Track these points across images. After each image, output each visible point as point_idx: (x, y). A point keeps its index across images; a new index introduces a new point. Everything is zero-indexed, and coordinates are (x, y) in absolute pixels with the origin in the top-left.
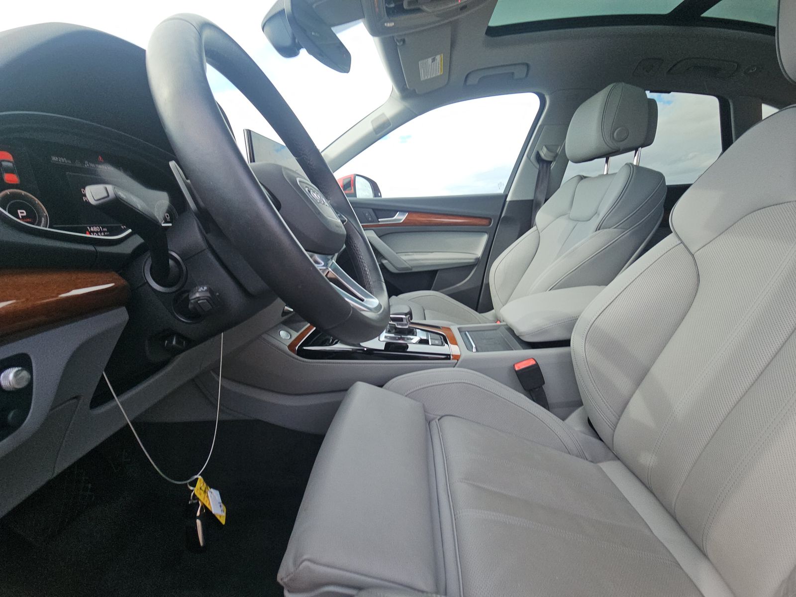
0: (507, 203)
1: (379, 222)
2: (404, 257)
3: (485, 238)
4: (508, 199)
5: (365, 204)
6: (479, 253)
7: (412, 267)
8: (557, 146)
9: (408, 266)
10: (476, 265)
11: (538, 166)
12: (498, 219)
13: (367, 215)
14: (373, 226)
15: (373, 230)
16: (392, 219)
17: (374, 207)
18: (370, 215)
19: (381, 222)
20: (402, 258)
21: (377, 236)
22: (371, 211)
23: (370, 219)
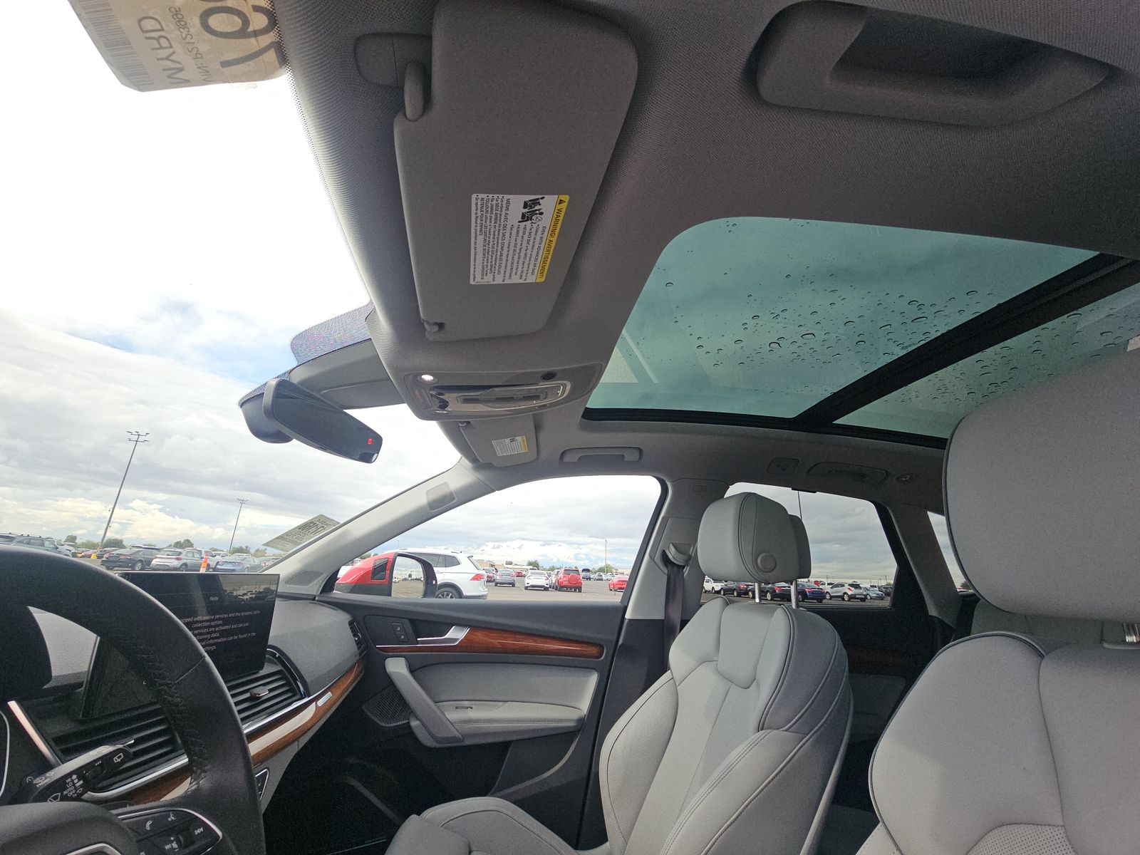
0: (626, 622)
1: (418, 642)
2: (453, 715)
3: (593, 679)
4: (628, 616)
5: (401, 611)
6: (584, 706)
7: (465, 736)
8: (689, 546)
9: (456, 734)
10: (579, 731)
11: (666, 571)
12: (613, 647)
13: (399, 629)
14: (407, 650)
15: (405, 658)
16: (442, 639)
17: (412, 617)
18: (403, 630)
19: (421, 643)
20: (447, 717)
21: (410, 669)
22: (407, 624)
23: (402, 637)
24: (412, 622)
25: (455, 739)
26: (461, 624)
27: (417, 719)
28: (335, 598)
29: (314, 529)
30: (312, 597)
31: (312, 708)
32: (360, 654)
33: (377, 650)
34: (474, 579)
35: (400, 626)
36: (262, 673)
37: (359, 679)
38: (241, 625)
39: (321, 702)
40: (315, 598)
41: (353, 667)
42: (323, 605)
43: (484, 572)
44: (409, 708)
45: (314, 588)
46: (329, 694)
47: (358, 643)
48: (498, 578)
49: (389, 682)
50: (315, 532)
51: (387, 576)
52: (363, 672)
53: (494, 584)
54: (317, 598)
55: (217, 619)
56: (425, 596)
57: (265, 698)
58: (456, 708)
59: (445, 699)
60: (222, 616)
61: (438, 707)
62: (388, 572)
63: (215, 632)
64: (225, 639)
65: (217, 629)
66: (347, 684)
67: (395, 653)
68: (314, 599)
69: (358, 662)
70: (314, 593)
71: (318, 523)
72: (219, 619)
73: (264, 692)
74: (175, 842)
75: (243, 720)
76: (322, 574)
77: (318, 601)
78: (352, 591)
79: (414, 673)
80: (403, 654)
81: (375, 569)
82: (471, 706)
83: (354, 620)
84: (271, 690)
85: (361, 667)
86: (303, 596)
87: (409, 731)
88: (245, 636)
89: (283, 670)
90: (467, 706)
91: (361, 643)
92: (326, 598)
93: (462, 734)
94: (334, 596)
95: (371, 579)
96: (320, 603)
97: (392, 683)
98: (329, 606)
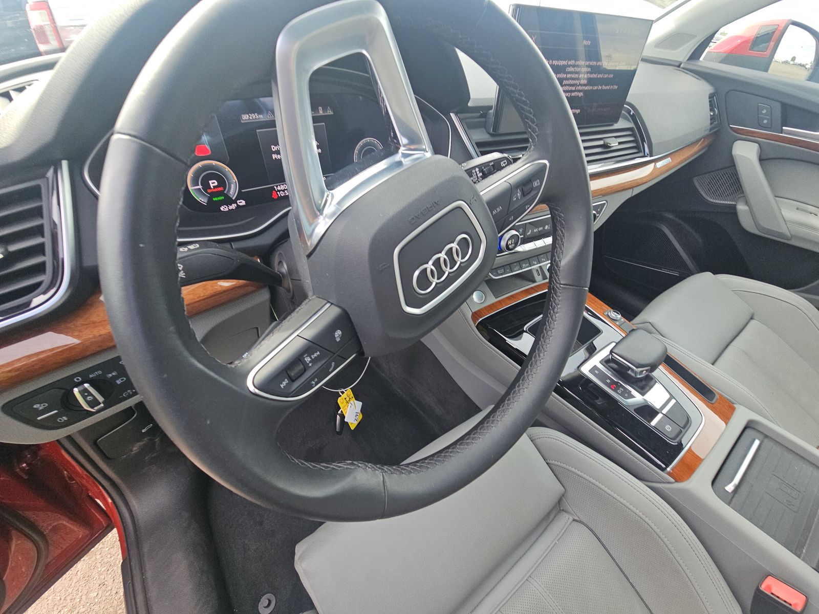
1: (782, 131)
2: (790, 214)
9: (785, 231)
13: (764, 112)
14: (765, 137)
15: (759, 145)
16: (813, 134)
17: (787, 101)
18: (770, 114)
19: (785, 133)
20: (783, 213)
21: (760, 156)
22: (777, 108)
23: (765, 121)
25: (781, 235)
27: (746, 205)
28: (702, 67)
30: (677, 64)
31: (650, 168)
32: (711, 129)
33: (729, 129)
35: (766, 108)
36: (616, 126)
37: (700, 154)
38: (606, 76)
39: (659, 164)
41: (698, 141)
42: (688, 74)
44: (743, 192)
45: (681, 54)
46: (668, 160)
47: (712, 118)
49: (732, 164)
51: (769, 52)
52: (706, 149)
54: (682, 66)
56: (810, 79)
57: (613, 148)
58: (797, 209)
59: (788, 196)
60: (592, 64)
61: (777, 202)
62: (772, 44)
63: (584, 79)
64: (591, 88)
65: (585, 75)
66: (687, 155)
67: (749, 137)
68: (679, 66)
69: (705, 138)
70: (681, 59)
73: (614, 143)
75: (588, 162)
76: (695, 36)
77: (683, 68)
78: (723, 62)
79: (764, 161)
80: (757, 140)
81: (757, 37)
82: (816, 213)
83: (716, 93)
84: (620, 143)
85: (706, 143)
86: (669, 62)
87: (732, 212)
88: (608, 87)
89: (635, 127)
90: (812, 211)
91: (715, 119)
92: (693, 65)
93: (792, 233)
94: (700, 64)
95: (750, 50)
96: (683, 70)
97: (735, 166)
98: (693, 74)
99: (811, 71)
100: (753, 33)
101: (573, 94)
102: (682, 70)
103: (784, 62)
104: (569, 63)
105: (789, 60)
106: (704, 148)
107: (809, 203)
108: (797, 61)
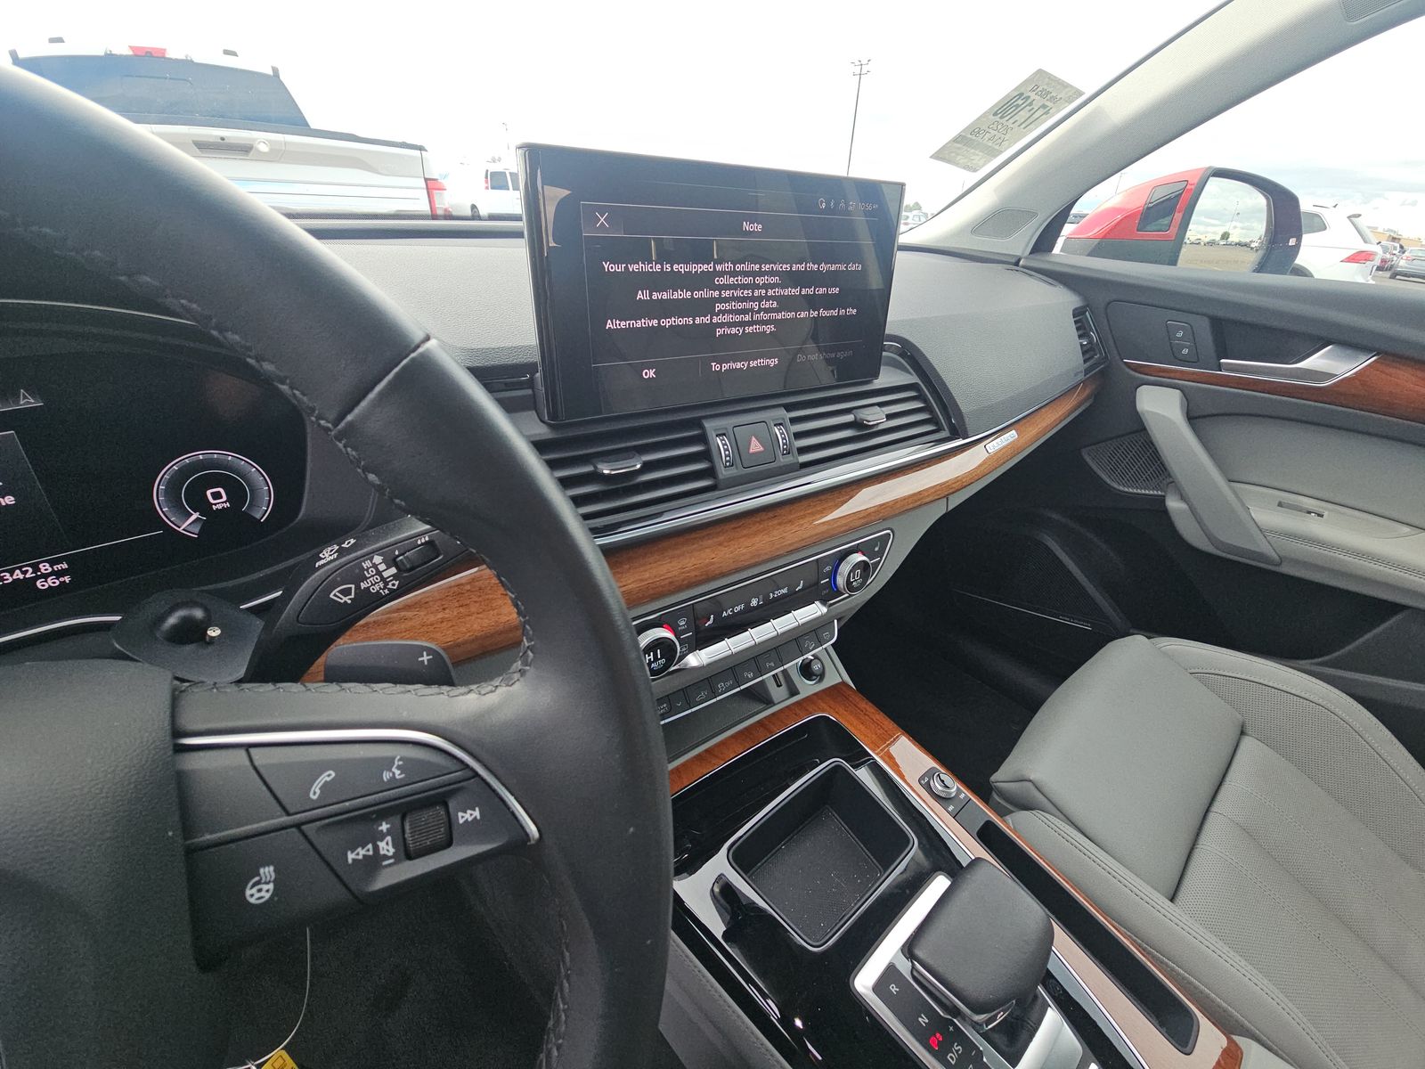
1: (1221, 367)
2: (1268, 517)
9: (1266, 548)
13: (1180, 334)
14: (1192, 377)
15: (1182, 391)
16: (1287, 369)
17: (1221, 313)
18: (1191, 337)
19: (1227, 370)
20: (1253, 515)
21: (1188, 413)
22: (1203, 326)
23: (1185, 351)
24: (1218, 324)
25: (1261, 556)
26: (1350, 342)
27: (1183, 498)
29: (1024, 114)
30: (1014, 260)
32: (1087, 371)
33: (1124, 366)
34: (1351, 259)
35: (1182, 328)
36: (879, 383)
37: (1080, 410)
38: (822, 291)
39: (994, 445)
40: (1019, 260)
42: (1031, 275)
43: (1378, 249)
44: (1169, 476)
45: (1019, 243)
46: (1011, 435)
47: (1087, 352)
48: (1402, 264)
49: (1138, 429)
50: (1029, 123)
51: (1173, 230)
52: (1091, 401)
53: (1388, 274)
54: (1021, 263)
55: (765, 273)
56: (1261, 268)
57: (881, 427)
58: (1280, 505)
59: (1255, 480)
60: (777, 267)
61: (1235, 493)
62: (1178, 216)
63: (768, 298)
64: (791, 315)
65: (770, 292)
66: (1049, 422)
67: (1162, 379)
68: (1016, 264)
69: (1082, 384)
70: (1018, 253)
71: (1033, 96)
72: (772, 273)
73: (878, 418)
74: (389, 838)
76: (1034, 215)
77: (1024, 267)
78: (1093, 252)
79: (1195, 421)
80: (1179, 384)
81: (1148, 208)
82: (1320, 511)
83: (1088, 306)
84: (890, 417)
85: (1087, 392)
86: (997, 257)
87: (1158, 509)
88: (834, 313)
89: (920, 383)
90: (1310, 508)
91: (1094, 350)
92: (1039, 262)
93: (1281, 554)
94: (1053, 259)
95: (1138, 230)
96: (1025, 270)
97: (1145, 429)
98: (1041, 276)
99: (1261, 253)
100: (1139, 203)
101: (749, 330)
102: (1022, 269)
103: (1208, 243)
104: (719, 268)
105: (1218, 238)
106: (1085, 400)
107: (1300, 491)
108: (1233, 239)
